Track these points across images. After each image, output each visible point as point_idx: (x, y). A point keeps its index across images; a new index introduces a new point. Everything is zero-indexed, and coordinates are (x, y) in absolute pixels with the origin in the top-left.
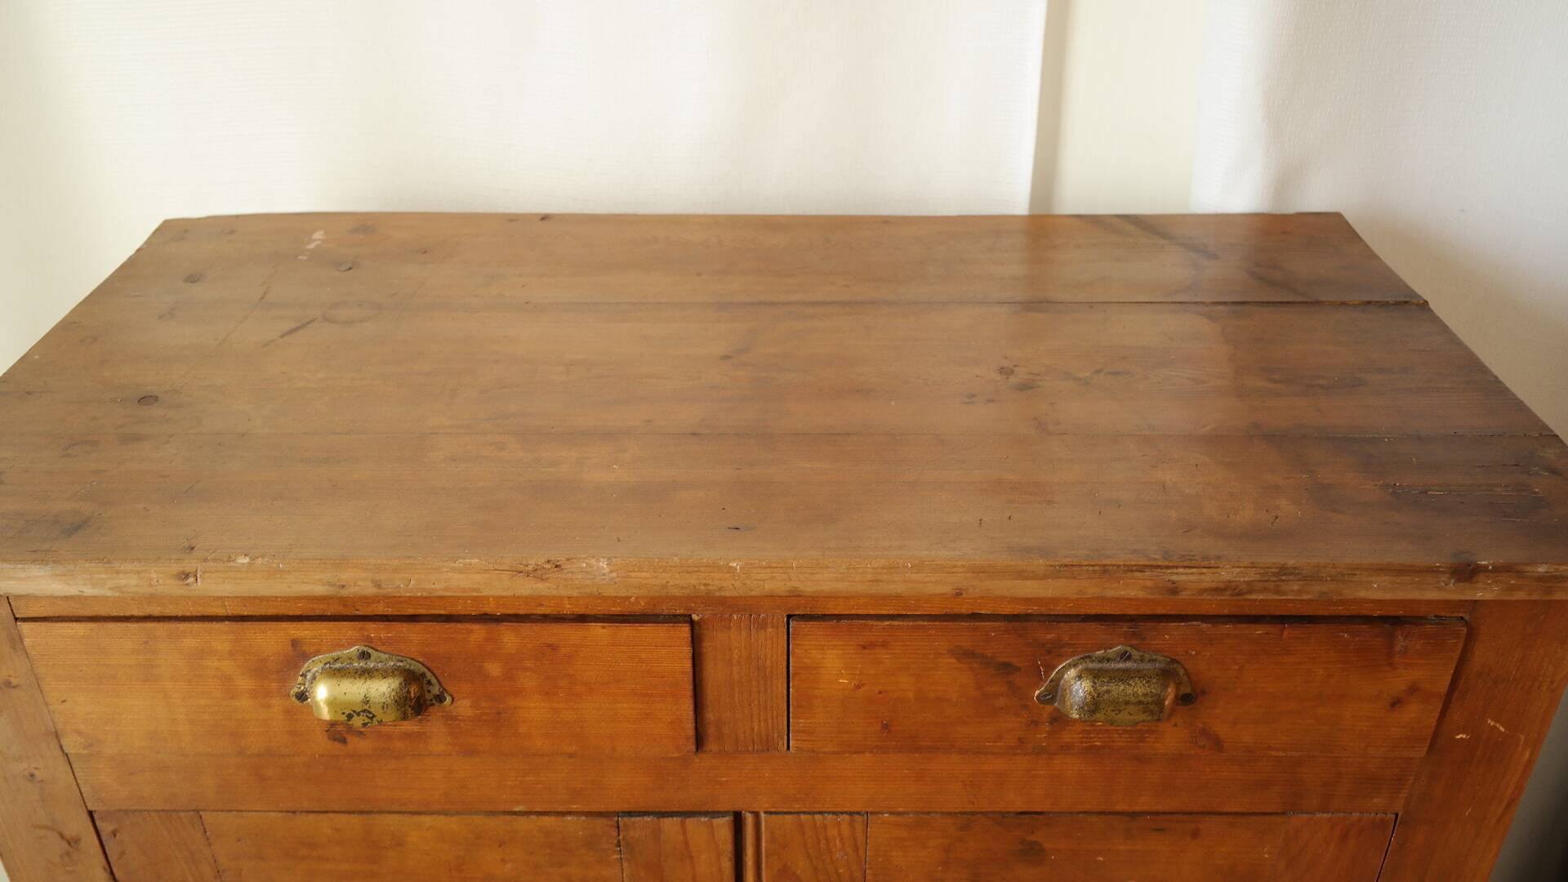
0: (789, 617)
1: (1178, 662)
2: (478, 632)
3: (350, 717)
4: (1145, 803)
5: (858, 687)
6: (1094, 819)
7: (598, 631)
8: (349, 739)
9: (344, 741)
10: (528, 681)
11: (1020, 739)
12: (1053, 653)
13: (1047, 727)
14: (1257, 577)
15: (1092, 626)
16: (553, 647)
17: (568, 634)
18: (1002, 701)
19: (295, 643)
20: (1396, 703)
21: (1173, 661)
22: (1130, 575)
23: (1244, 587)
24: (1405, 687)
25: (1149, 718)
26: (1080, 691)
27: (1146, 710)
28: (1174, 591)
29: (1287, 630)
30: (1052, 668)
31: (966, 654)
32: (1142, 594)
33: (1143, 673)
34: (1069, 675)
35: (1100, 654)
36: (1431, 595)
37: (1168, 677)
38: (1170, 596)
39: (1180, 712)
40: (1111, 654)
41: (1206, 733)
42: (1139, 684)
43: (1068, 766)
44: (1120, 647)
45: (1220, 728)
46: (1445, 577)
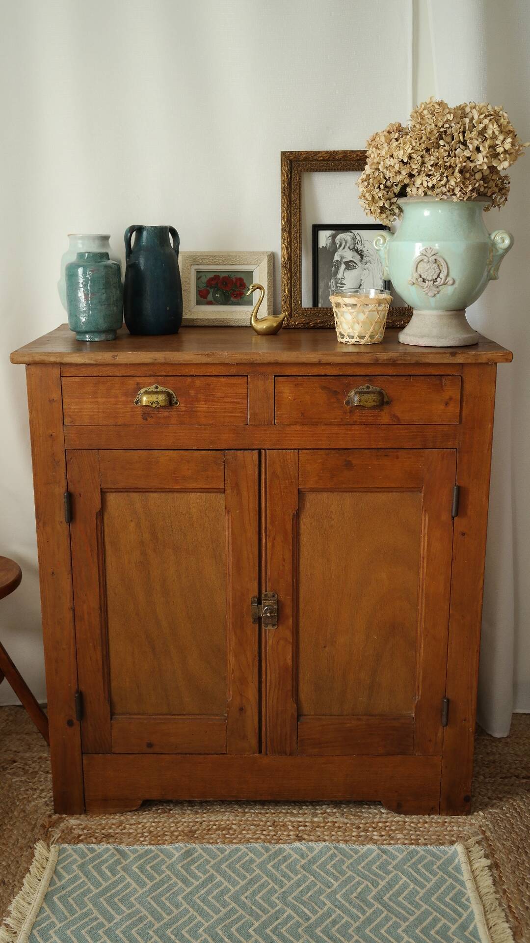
0: (275, 376)
2: (189, 379)
3: (152, 404)
4: (381, 445)
5: (294, 400)
6: (366, 451)
7: (223, 379)
8: (149, 419)
9: (146, 420)
10: (201, 397)
11: (341, 419)
12: (348, 388)
13: (349, 414)
14: (398, 355)
15: (358, 377)
16: (209, 385)
17: (214, 379)
18: (335, 405)
19: (138, 384)
20: (447, 404)
21: (382, 389)
23: (396, 359)
24: (448, 397)
25: (375, 404)
26: (356, 398)
27: (374, 401)
28: (377, 360)
29: (412, 379)
30: (348, 392)
31: (324, 388)
32: (369, 362)
33: (373, 393)
34: (353, 393)
35: (361, 387)
36: (446, 361)
37: (380, 394)
38: (376, 363)
39: (386, 408)
40: (364, 387)
41: (395, 416)
42: (372, 395)
43: (357, 430)
44: (367, 385)
45: (398, 414)
46: (448, 355)
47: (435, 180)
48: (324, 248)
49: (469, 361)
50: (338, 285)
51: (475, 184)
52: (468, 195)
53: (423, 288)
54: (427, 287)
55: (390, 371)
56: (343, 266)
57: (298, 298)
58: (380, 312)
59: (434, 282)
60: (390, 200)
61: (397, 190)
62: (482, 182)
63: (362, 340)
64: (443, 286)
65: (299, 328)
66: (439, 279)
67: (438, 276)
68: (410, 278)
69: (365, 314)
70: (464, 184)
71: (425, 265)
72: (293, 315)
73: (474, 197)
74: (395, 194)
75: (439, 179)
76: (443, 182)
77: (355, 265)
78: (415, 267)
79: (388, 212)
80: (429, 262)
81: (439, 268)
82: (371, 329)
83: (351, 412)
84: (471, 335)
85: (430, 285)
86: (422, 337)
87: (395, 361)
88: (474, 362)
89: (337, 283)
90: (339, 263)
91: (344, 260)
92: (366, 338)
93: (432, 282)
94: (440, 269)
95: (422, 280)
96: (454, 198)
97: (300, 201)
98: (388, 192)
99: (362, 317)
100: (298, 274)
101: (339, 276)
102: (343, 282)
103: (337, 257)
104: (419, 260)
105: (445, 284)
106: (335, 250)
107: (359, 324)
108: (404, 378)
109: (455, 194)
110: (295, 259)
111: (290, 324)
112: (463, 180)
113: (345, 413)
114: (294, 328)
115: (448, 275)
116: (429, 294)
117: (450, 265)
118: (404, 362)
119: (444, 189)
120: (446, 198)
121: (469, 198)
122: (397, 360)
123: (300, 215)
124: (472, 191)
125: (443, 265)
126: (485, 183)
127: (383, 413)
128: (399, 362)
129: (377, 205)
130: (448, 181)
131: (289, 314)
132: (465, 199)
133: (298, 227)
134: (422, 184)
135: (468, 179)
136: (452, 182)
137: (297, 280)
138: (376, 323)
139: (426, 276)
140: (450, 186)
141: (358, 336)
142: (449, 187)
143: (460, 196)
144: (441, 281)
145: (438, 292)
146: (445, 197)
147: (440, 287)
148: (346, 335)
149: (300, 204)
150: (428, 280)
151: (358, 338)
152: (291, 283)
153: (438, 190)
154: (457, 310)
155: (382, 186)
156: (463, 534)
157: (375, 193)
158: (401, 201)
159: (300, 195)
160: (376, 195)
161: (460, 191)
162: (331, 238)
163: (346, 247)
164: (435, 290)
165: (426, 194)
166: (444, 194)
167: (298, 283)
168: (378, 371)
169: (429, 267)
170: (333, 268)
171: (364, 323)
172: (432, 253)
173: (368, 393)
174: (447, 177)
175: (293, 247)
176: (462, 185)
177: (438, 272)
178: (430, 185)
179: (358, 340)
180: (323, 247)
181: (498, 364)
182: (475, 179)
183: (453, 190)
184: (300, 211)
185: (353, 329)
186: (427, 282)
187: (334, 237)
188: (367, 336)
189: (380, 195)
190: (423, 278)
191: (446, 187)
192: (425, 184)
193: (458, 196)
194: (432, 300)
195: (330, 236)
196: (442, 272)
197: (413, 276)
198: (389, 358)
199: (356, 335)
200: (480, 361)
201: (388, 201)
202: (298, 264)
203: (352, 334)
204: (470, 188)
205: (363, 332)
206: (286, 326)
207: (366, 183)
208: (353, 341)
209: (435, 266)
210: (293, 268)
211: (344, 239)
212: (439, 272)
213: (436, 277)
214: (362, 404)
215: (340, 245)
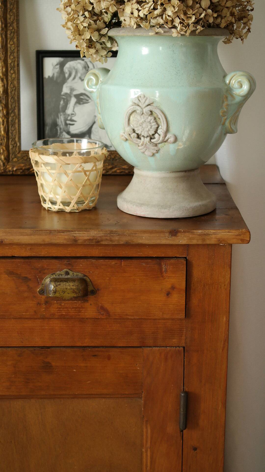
1: (86, 276)
4: (87, 342)
6: (69, 350)
11: (35, 311)
12: (42, 273)
13: (44, 306)
14: (103, 235)
15: (53, 261)
18: (26, 294)
20: (168, 294)
21: (85, 276)
22: (59, 234)
23: (99, 238)
24: (170, 286)
25: (75, 296)
26: (52, 287)
27: (74, 292)
28: (75, 240)
29: (123, 263)
30: (42, 279)
31: (10, 273)
32: (65, 242)
33: (73, 280)
34: (48, 280)
35: (58, 272)
36: (164, 242)
37: (83, 281)
38: (75, 243)
39: (91, 298)
40: (63, 272)
41: (102, 308)
42: (71, 284)
43: (56, 324)
44: (65, 270)
45: (107, 306)
46: (167, 235)
47: (147, 9)
48: (51, 79)
49: (194, 242)
50: (68, 122)
51: (200, 15)
52: (192, 28)
53: (139, 146)
54: (142, 145)
55: (96, 252)
56: (73, 100)
57: (17, 139)
58: (88, 173)
59: (151, 139)
60: (99, 30)
61: (107, 18)
62: (210, 11)
63: (67, 207)
64: (163, 144)
65: (18, 175)
66: (156, 135)
67: (156, 132)
68: (122, 132)
69: (68, 176)
70: (185, 14)
71: (139, 117)
72: (11, 159)
73: (199, 31)
74: (105, 23)
75: (152, 7)
76: (156, 12)
77: (88, 99)
78: (127, 120)
79: (98, 46)
80: (143, 114)
81: (156, 122)
82: (78, 194)
83: (46, 302)
84: (204, 202)
85: (146, 143)
86: (142, 205)
87: (98, 242)
88: (200, 242)
89: (66, 120)
90: (68, 97)
91: (75, 93)
92: (71, 206)
93: (149, 138)
94: (157, 124)
95: (136, 135)
96: (173, 32)
97: (18, 23)
98: (95, 21)
99: (65, 179)
100: (16, 111)
101: (69, 111)
102: (74, 118)
103: (65, 90)
104: (130, 111)
105: (165, 142)
106: (64, 80)
107: (61, 187)
108: (113, 262)
109: (175, 27)
110: (13, 93)
111: (7, 170)
112: (185, 9)
113: (39, 304)
114: (12, 175)
115: (167, 131)
116: (146, 153)
117: (169, 118)
118: (111, 243)
119: (161, 21)
120: (163, 32)
121: (193, 33)
122: (102, 241)
123: (18, 40)
124: (197, 22)
125: (160, 117)
126: (215, 13)
127: (87, 305)
128: (103, 243)
129: (83, 37)
130: (165, 10)
131: (5, 159)
132: (188, 34)
133: (15, 54)
134: (132, 13)
135: (192, 7)
136: (170, 12)
137: (15, 117)
138: (84, 186)
139: (141, 130)
140: (168, 17)
141: (62, 202)
142: (166, 17)
143: (182, 30)
144: (160, 138)
145: (158, 151)
146: (161, 30)
147: (160, 146)
148: (47, 199)
149: (18, 27)
150: (143, 136)
151: (61, 204)
152: (8, 122)
153: (153, 22)
154: (185, 171)
155: (87, 14)
156: (195, 449)
157: (79, 22)
158: (113, 33)
159: (18, 15)
160: (80, 24)
161: (181, 23)
162: (58, 66)
163: (77, 78)
164: (153, 149)
165: (139, 26)
166: (161, 26)
167: (17, 121)
168: (80, 252)
169: (143, 120)
170: (62, 102)
171: (68, 186)
172: (147, 103)
173: (66, 280)
174: (162, 4)
175: (9, 78)
176: (182, 16)
177: (154, 126)
178: (141, 15)
179: (62, 207)
180: (49, 77)
181: (234, 246)
182: (201, 7)
183: (172, 21)
184: (18, 35)
185: (55, 194)
186: (142, 138)
187: (62, 65)
188: (73, 203)
189: (86, 25)
190: (137, 134)
191: (162, 18)
192: (136, 13)
193: (179, 29)
194: (151, 160)
195: (57, 65)
196: (160, 127)
197: (125, 131)
198: (91, 238)
199: (59, 202)
200: (208, 242)
201: (96, 33)
202: (16, 98)
203: (54, 200)
204: (193, 18)
205: (67, 197)
206: (2, 172)
207: (69, 9)
208: (55, 208)
209: (151, 118)
210: (10, 103)
211: (74, 68)
212: (156, 126)
213: (153, 132)
214: (57, 295)
215: (70, 75)
